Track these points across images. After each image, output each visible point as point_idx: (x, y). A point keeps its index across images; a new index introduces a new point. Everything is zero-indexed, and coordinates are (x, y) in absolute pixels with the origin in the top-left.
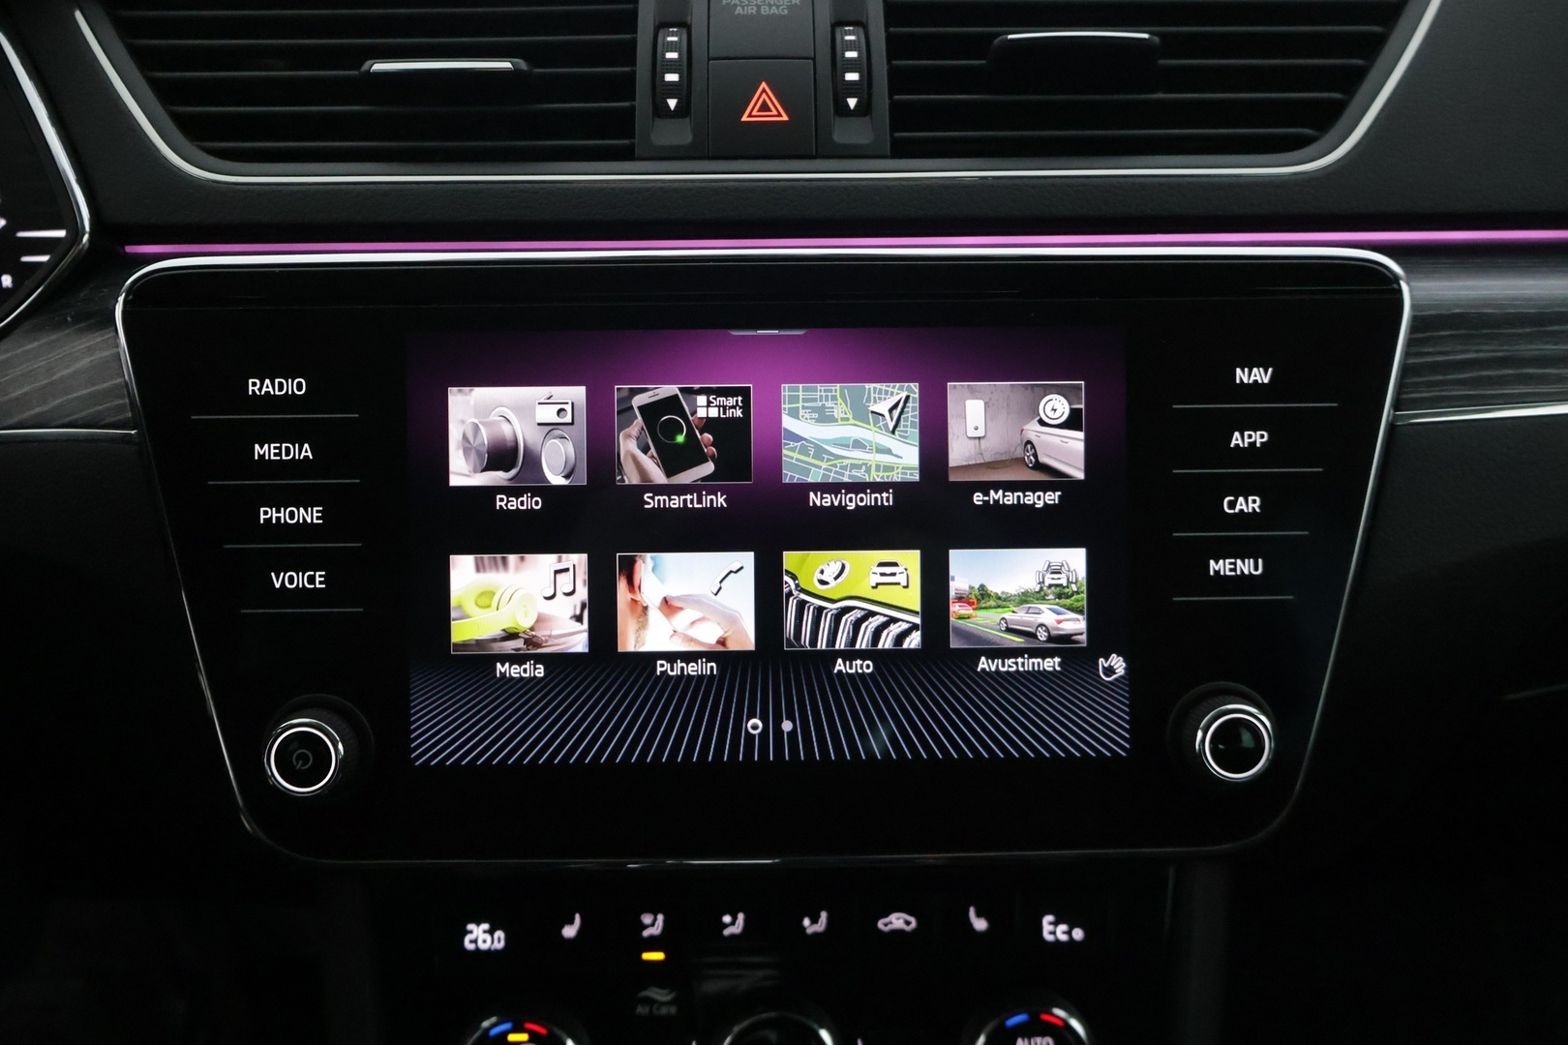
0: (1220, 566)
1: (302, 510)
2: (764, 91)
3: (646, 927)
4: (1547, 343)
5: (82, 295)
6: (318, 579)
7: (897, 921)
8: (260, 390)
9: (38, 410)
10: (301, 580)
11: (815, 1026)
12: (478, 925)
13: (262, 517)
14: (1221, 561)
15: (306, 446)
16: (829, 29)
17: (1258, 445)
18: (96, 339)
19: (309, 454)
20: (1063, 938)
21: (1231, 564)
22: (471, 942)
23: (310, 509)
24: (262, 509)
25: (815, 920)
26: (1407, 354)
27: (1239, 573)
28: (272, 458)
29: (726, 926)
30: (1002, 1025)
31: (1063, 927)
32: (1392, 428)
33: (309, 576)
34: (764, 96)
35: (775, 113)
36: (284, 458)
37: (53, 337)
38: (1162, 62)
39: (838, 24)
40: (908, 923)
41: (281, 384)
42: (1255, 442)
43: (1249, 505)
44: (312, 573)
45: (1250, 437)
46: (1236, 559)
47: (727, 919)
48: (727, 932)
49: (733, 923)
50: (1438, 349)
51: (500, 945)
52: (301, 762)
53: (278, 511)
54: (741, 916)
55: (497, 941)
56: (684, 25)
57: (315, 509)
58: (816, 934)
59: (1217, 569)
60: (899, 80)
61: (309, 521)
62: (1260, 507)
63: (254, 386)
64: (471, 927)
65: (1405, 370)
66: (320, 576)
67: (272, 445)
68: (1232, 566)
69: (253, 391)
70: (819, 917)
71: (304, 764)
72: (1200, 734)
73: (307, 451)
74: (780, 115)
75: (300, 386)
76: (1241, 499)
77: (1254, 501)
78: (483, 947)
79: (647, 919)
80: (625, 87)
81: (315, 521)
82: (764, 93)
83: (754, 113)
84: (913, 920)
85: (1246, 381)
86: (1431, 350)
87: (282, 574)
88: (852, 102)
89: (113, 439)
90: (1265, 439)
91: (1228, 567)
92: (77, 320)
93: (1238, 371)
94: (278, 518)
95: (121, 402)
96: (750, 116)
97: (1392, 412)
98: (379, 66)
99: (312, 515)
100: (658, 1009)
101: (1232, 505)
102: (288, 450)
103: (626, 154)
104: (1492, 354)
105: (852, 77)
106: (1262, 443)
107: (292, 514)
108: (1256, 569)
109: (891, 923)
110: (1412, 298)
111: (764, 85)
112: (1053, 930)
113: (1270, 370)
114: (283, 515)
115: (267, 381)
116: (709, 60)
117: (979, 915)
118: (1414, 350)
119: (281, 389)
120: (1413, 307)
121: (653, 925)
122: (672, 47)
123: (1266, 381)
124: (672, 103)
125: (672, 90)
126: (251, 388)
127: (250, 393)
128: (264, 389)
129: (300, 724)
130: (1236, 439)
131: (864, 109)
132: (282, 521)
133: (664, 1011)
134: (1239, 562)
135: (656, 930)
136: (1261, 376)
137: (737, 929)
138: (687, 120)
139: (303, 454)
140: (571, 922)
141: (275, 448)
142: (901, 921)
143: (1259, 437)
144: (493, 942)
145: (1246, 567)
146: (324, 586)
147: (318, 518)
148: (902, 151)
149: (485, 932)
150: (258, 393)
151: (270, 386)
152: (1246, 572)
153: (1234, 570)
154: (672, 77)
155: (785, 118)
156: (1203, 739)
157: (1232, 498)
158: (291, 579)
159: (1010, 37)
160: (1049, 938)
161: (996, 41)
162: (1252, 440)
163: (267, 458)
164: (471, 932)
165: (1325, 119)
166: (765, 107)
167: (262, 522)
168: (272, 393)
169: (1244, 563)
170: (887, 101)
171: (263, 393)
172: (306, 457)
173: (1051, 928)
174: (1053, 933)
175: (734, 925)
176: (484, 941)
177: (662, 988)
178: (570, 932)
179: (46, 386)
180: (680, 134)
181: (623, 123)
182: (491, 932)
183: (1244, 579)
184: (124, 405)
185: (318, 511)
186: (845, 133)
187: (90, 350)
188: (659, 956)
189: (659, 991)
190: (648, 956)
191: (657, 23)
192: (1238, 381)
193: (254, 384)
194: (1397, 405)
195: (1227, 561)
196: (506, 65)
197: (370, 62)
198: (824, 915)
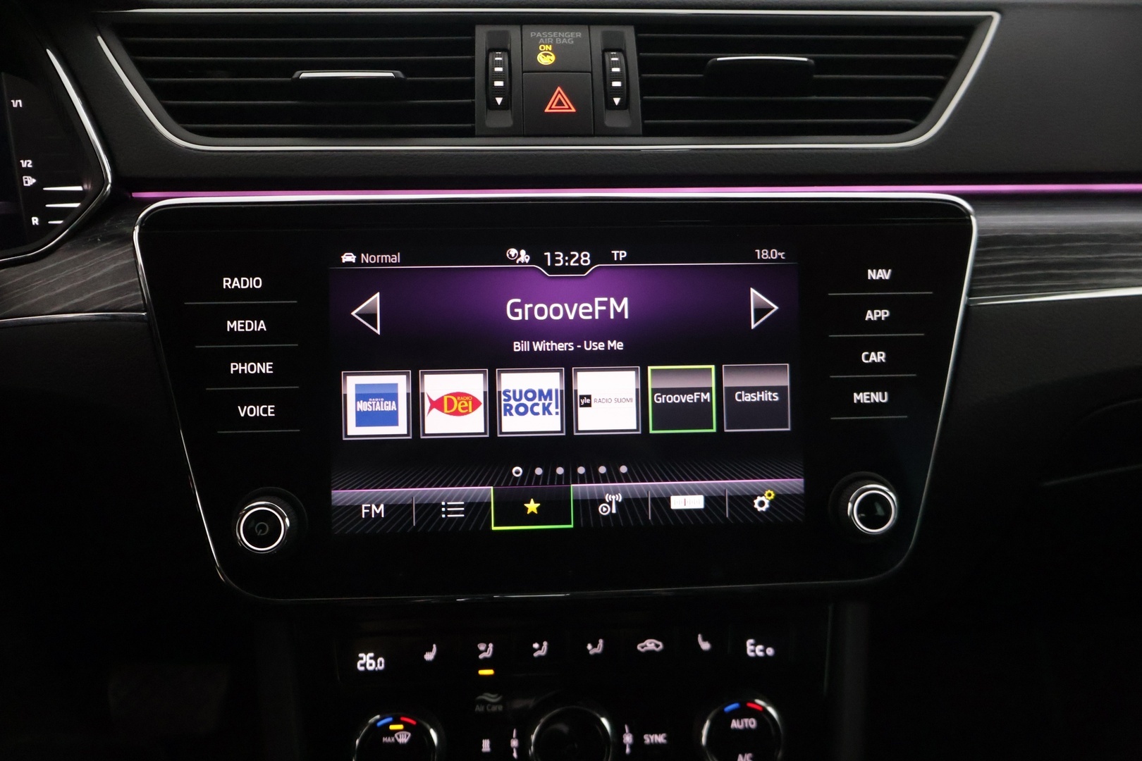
0: (861, 397)
1: (259, 364)
2: (559, 92)
3: (481, 652)
4: (1062, 254)
5: (106, 224)
6: (269, 410)
7: (650, 645)
8: (231, 285)
9: (77, 300)
10: (258, 411)
11: (598, 715)
12: (366, 654)
13: (232, 369)
14: (861, 394)
15: (262, 322)
16: (601, 53)
17: (883, 319)
18: (118, 252)
19: (264, 327)
20: (761, 654)
21: (867, 395)
22: (362, 665)
23: (264, 364)
24: (232, 364)
25: (595, 646)
26: (975, 261)
27: (872, 401)
28: (239, 330)
29: (535, 650)
30: (722, 712)
31: (760, 647)
32: (967, 307)
33: (264, 409)
34: (559, 96)
35: (567, 107)
36: (247, 330)
37: (88, 252)
38: (816, 76)
39: (606, 50)
40: (657, 646)
41: (245, 282)
42: (881, 317)
43: (878, 357)
44: (266, 406)
45: (878, 313)
46: (870, 392)
47: (536, 646)
48: (536, 655)
49: (540, 649)
50: (996, 258)
51: (381, 668)
52: (261, 530)
53: (243, 365)
54: (545, 644)
55: (381, 664)
56: (506, 50)
57: (268, 364)
58: (596, 655)
59: (858, 398)
60: (646, 87)
61: (264, 372)
62: (885, 359)
63: (227, 283)
64: (361, 655)
65: (974, 271)
66: (271, 408)
67: (239, 322)
68: (868, 397)
69: (227, 286)
70: (598, 643)
71: (263, 532)
72: (850, 505)
73: (262, 325)
74: (570, 108)
75: (258, 283)
76: (873, 354)
77: (881, 355)
78: (370, 668)
79: (482, 647)
80: (468, 90)
81: (268, 372)
82: (559, 94)
83: (553, 107)
84: (660, 643)
85: (874, 278)
86: (989, 258)
87: (245, 407)
88: (617, 101)
89: (130, 319)
90: (887, 315)
91: (866, 397)
92: (104, 240)
93: (869, 271)
94: (243, 370)
95: (136, 293)
96: (550, 108)
97: (967, 298)
98: (305, 75)
99: (266, 368)
100: (490, 708)
101: (867, 357)
102: (249, 324)
103: (469, 134)
104: (1029, 261)
105: (617, 84)
106: (886, 318)
107: (252, 368)
108: (884, 399)
109: (646, 646)
110: (978, 226)
111: (559, 89)
112: (754, 649)
113: (890, 271)
114: (246, 368)
115: (236, 279)
116: (523, 72)
117: (704, 639)
118: (981, 258)
119: (245, 284)
120: (979, 232)
121: (486, 651)
122: (498, 64)
123: (887, 277)
124: (499, 100)
125: (499, 91)
126: (225, 284)
127: (224, 287)
128: (234, 285)
129: (259, 506)
130: (869, 315)
131: (625, 105)
132: (246, 372)
133: (494, 708)
134: (872, 394)
135: (488, 654)
136: (884, 274)
137: (543, 652)
138: (509, 111)
139: (260, 327)
140: (430, 650)
141: (241, 323)
142: (653, 645)
143: (884, 314)
144: (376, 665)
145: (877, 397)
146: (274, 415)
147: (270, 370)
148: (650, 132)
149: (371, 658)
150: (230, 287)
151: (238, 282)
152: (877, 401)
153: (869, 399)
154: (499, 84)
155: (573, 110)
156: (852, 508)
157: (867, 353)
158: (252, 411)
159: (719, 59)
160: (751, 654)
161: (710, 62)
162: (879, 316)
163: (235, 330)
164: (362, 659)
165: (919, 114)
166: (560, 103)
167: (232, 372)
168: (239, 287)
169: (875, 394)
170: (639, 101)
171: (233, 287)
172: (262, 330)
173: (752, 647)
174: (754, 651)
175: (541, 650)
176: (371, 665)
177: (493, 693)
178: (429, 656)
179: (82, 284)
180: (505, 120)
181: (468, 113)
182: (375, 658)
183: (876, 405)
184: (137, 296)
185: (270, 365)
186: (613, 120)
187: (115, 260)
188: (490, 672)
189: (489, 695)
190: (482, 672)
191: (488, 49)
192: (869, 278)
193: (227, 281)
194: (970, 294)
195: (865, 393)
196: (391, 74)
197: (300, 72)
198: (601, 642)
